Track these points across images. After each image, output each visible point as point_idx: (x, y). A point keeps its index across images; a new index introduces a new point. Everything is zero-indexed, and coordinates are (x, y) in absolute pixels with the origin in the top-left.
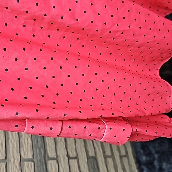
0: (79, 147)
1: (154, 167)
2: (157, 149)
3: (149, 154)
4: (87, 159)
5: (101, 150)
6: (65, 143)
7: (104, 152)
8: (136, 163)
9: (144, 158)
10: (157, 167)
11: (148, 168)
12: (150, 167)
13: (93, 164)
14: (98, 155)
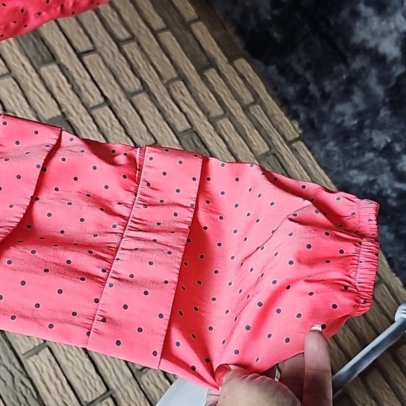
0: (153, 125)
1: (313, 97)
2: (305, 61)
3: (296, 79)
4: (177, 138)
5: (200, 113)
6: (122, 129)
7: (207, 114)
8: (281, 107)
9: (291, 91)
10: (318, 95)
11: (305, 105)
12: (307, 100)
13: (191, 143)
14: (196, 123)
